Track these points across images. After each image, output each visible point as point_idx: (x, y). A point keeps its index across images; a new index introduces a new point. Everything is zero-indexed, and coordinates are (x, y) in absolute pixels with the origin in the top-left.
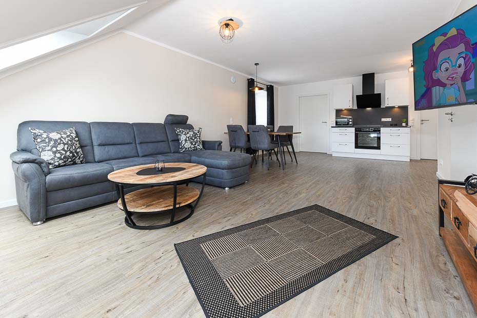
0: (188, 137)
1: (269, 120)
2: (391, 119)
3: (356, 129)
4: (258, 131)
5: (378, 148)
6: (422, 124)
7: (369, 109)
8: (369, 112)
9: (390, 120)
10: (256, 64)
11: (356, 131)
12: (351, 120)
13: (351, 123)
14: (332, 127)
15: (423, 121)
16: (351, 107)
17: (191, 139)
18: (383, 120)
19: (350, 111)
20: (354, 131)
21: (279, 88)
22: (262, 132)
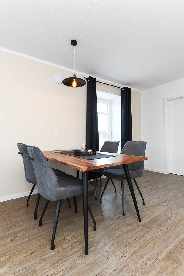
10: (74, 43)
21: (142, 92)
22: (37, 161)
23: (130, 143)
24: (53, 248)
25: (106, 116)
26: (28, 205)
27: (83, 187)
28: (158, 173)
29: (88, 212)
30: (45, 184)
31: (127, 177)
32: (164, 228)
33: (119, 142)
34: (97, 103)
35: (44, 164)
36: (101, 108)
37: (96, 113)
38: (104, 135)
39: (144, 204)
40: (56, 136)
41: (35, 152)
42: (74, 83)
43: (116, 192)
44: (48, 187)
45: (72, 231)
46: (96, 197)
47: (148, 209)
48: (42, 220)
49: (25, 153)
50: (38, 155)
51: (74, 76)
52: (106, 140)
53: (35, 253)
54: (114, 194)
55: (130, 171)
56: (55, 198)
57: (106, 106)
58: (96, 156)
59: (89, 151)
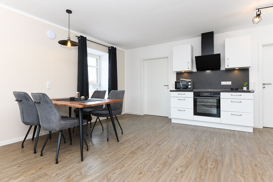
1: (110, 83)
2: (231, 82)
3: (194, 93)
4: (40, 103)
6: (264, 88)
7: (208, 71)
8: (208, 75)
9: (229, 83)
10: (69, 12)
11: (195, 95)
12: (190, 84)
13: (190, 86)
14: (171, 91)
15: (264, 84)
16: (190, 69)
18: (223, 83)
20: (193, 96)
21: (126, 51)
22: (44, 103)
23: (114, 91)
24: (57, 163)
25: (95, 69)
26: (23, 147)
27: (79, 121)
28: (136, 115)
29: (83, 141)
30: (51, 120)
31: (110, 114)
32: (132, 143)
33: (106, 91)
34: (88, 57)
35: (51, 105)
36: (91, 61)
37: (87, 66)
38: (94, 85)
39: (122, 133)
40: (47, 86)
41: (43, 97)
42: (69, 44)
43: (103, 130)
44: (53, 121)
45: (70, 154)
46: (87, 134)
47: (124, 136)
48: (43, 152)
49: (25, 100)
50: (46, 99)
51: (69, 39)
52: (96, 90)
53: (43, 168)
54: (102, 131)
55: (113, 112)
56: (59, 129)
57: (95, 60)
58: (87, 101)
59: (82, 97)
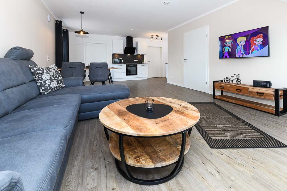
0: (53, 76)
3: (126, 65)
4: (102, 67)
5: (136, 74)
7: (129, 55)
8: (129, 56)
9: (137, 61)
12: (122, 60)
13: (122, 62)
15: (148, 61)
16: (122, 53)
17: (56, 77)
19: (120, 55)
40: (48, 59)
